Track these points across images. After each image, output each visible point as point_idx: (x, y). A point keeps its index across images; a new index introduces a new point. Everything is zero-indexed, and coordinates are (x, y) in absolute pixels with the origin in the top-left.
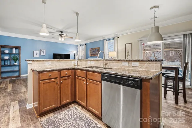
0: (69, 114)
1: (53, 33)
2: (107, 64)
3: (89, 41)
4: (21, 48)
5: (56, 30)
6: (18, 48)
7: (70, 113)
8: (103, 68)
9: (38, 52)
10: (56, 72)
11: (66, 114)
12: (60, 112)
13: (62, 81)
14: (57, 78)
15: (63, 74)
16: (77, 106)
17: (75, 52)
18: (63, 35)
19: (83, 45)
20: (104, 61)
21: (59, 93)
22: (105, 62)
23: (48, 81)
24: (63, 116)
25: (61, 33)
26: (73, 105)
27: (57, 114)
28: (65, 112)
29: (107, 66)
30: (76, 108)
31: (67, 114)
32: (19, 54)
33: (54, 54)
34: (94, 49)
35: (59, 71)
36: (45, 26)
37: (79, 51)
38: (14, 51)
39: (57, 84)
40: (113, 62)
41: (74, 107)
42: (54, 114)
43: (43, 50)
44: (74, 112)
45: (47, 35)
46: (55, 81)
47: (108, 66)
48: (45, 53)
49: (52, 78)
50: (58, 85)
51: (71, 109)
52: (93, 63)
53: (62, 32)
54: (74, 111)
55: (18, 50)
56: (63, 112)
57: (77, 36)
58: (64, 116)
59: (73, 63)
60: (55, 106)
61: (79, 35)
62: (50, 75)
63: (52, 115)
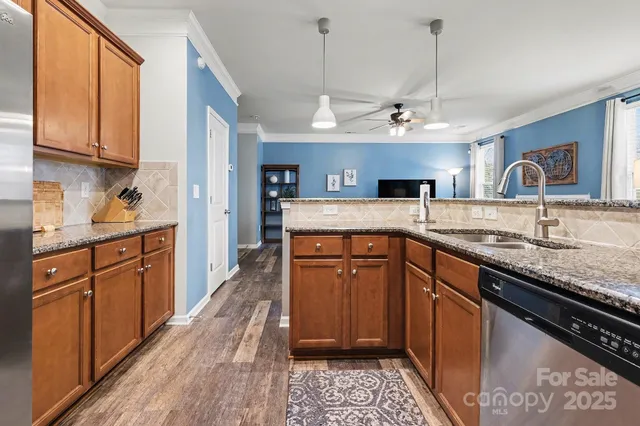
0: (371, 387)
1: (371, 117)
2: (556, 223)
3: (519, 122)
4: (301, 169)
5: (379, 104)
6: (294, 169)
7: (375, 384)
8: (529, 241)
9: (337, 178)
10: (337, 240)
11: (361, 382)
12: (346, 368)
13: (354, 271)
14: (339, 257)
15: (360, 246)
16: (408, 370)
17: (457, 171)
18: (401, 113)
19: (489, 141)
20: (541, 207)
21: (345, 306)
22: (545, 214)
23: (314, 264)
24: (349, 386)
25: (396, 111)
26: (397, 362)
27: (336, 369)
28: (362, 374)
29: (557, 233)
30: (401, 377)
31: (363, 385)
32: (296, 184)
33: (380, 181)
34: (546, 151)
35: (347, 235)
36: (325, 99)
37: (475, 166)
38: (288, 177)
39: (339, 276)
40: (598, 213)
41: (398, 371)
42: (330, 367)
43: (349, 171)
44: (387, 387)
45: (333, 125)
46: (334, 267)
47: (566, 234)
48: (354, 179)
49: (324, 254)
50: (344, 281)
51: (381, 374)
52: (492, 217)
53: (398, 106)
54: (391, 384)
55: (294, 174)
56: (354, 373)
57: (436, 108)
58: (353, 387)
59: (411, 213)
60: (332, 342)
61: (440, 105)
62: (318, 245)
63: (322, 366)
